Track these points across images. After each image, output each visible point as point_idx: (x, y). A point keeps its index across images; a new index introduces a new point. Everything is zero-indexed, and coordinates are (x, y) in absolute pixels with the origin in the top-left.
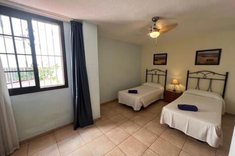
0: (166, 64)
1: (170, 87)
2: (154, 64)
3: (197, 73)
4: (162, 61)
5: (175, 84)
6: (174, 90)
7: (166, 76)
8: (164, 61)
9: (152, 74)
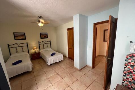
0: (25, 39)
1: (33, 51)
2: (15, 40)
3: (42, 42)
4: (22, 38)
5: (35, 49)
6: (35, 52)
7: (27, 46)
8: (24, 37)
9: (16, 47)
